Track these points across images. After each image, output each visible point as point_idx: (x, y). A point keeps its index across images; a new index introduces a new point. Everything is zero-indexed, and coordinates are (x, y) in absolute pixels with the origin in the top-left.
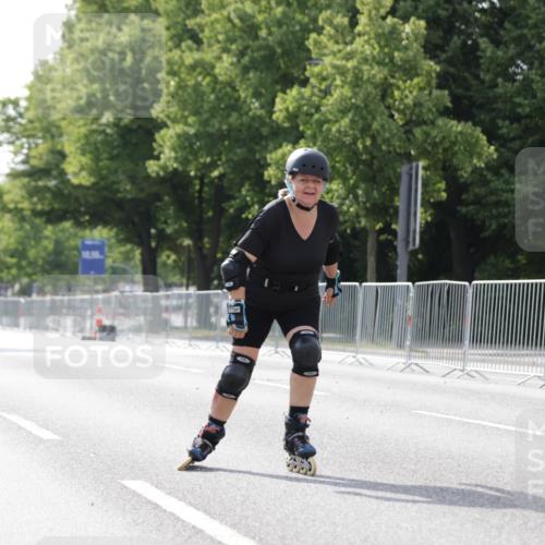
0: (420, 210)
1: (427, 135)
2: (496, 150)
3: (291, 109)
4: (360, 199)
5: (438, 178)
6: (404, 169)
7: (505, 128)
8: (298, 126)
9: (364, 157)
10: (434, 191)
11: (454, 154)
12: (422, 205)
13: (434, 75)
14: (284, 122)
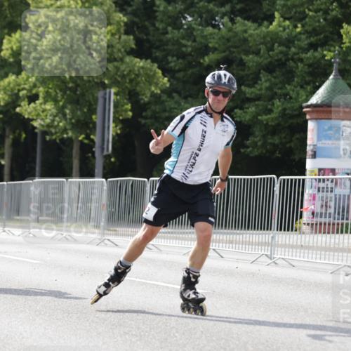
0: (112, 125)
1: (117, 69)
2: (169, 81)
3: (15, 48)
4: (68, 116)
5: (125, 101)
6: (100, 94)
7: (173, 63)
8: (21, 61)
9: (70, 85)
10: (123, 111)
11: (138, 83)
12: (114, 121)
13: (122, 24)
14: (9, 58)
